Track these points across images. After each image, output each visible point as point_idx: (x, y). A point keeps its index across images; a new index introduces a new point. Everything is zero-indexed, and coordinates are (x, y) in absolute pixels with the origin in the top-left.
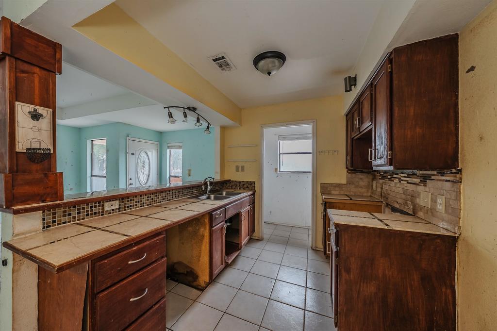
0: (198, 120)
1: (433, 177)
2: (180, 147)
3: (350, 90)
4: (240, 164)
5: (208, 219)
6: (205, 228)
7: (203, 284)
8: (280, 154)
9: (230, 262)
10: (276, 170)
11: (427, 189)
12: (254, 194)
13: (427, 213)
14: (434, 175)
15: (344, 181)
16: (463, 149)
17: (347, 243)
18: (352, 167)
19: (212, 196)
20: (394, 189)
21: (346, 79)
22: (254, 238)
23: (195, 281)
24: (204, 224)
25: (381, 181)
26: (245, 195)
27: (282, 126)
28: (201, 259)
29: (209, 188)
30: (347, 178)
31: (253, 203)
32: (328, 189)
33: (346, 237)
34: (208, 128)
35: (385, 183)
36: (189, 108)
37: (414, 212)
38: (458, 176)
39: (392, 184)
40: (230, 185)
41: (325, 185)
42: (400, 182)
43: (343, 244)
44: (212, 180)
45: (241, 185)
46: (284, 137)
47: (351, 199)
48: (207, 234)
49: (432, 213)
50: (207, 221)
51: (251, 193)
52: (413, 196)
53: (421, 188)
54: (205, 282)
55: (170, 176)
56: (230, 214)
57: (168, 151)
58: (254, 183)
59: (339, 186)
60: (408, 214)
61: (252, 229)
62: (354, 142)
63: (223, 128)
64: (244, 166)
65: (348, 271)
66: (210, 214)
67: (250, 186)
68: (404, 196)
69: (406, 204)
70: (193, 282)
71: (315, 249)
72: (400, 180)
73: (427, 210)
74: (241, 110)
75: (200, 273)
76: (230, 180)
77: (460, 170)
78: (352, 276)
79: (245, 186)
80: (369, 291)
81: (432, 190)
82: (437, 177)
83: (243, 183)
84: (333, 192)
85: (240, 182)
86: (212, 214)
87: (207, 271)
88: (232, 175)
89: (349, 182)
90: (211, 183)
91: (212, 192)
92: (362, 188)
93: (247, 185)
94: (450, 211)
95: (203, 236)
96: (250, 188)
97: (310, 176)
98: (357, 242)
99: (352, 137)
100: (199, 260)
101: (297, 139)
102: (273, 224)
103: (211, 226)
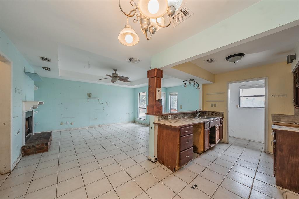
0: (194, 84)
2: (176, 95)
4: (214, 103)
5: (203, 125)
6: (201, 129)
7: (200, 152)
8: (240, 97)
9: (212, 147)
10: (237, 106)
12: (223, 118)
15: (292, 113)
17: (280, 138)
18: (297, 105)
19: (200, 118)
21: (288, 57)
22: (222, 142)
23: (197, 150)
24: (201, 128)
26: (218, 119)
27: (242, 82)
28: (199, 141)
29: (198, 114)
30: (295, 111)
31: (222, 123)
32: (278, 118)
33: (280, 135)
34: (198, 86)
36: (191, 80)
40: (208, 114)
41: (275, 115)
43: (278, 139)
44: (200, 111)
45: (214, 113)
46: (244, 87)
47: (296, 124)
48: (202, 131)
50: (202, 126)
51: (221, 118)
54: (201, 151)
55: (171, 109)
56: (212, 125)
57: (170, 96)
58: (223, 113)
61: (221, 137)
63: (204, 85)
64: (216, 104)
65: (281, 151)
66: (204, 124)
67: (220, 114)
70: (195, 151)
71: (267, 153)
74: (214, 75)
75: (199, 147)
76: (207, 111)
78: (284, 153)
80: (295, 161)
84: (282, 120)
86: (205, 124)
87: (203, 146)
88: (208, 108)
89: (297, 114)
90: (199, 112)
91: (200, 116)
93: (218, 113)
95: (200, 132)
96: (220, 115)
97: (264, 110)
98: (287, 138)
99: (297, 87)
100: (198, 142)
102: (235, 138)
103: (204, 128)
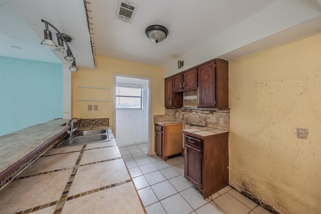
1: (216, 111)
3: (181, 68)
4: (93, 104)
11: (214, 115)
13: (214, 125)
14: (217, 110)
15: (164, 114)
16: (230, 101)
18: (173, 106)
20: (192, 116)
21: (179, 61)
25: (182, 113)
30: (165, 112)
32: (157, 119)
34: (74, 64)
35: (186, 114)
37: (206, 125)
38: (229, 110)
39: (191, 114)
40: (81, 124)
41: (156, 116)
42: (196, 113)
45: (94, 122)
46: (120, 85)
47: (173, 123)
49: (216, 124)
52: (205, 119)
53: (210, 115)
58: (108, 119)
59: (162, 116)
60: (203, 126)
62: (174, 94)
64: (97, 106)
67: (103, 122)
68: (199, 119)
69: (201, 122)
71: (151, 155)
72: (197, 112)
73: (214, 124)
76: (81, 119)
77: (230, 109)
79: (99, 123)
81: (216, 116)
82: (219, 111)
83: (97, 120)
85: (93, 120)
88: (84, 114)
89: (166, 114)
92: (171, 116)
93: (101, 121)
94: (226, 123)
101: (129, 87)
